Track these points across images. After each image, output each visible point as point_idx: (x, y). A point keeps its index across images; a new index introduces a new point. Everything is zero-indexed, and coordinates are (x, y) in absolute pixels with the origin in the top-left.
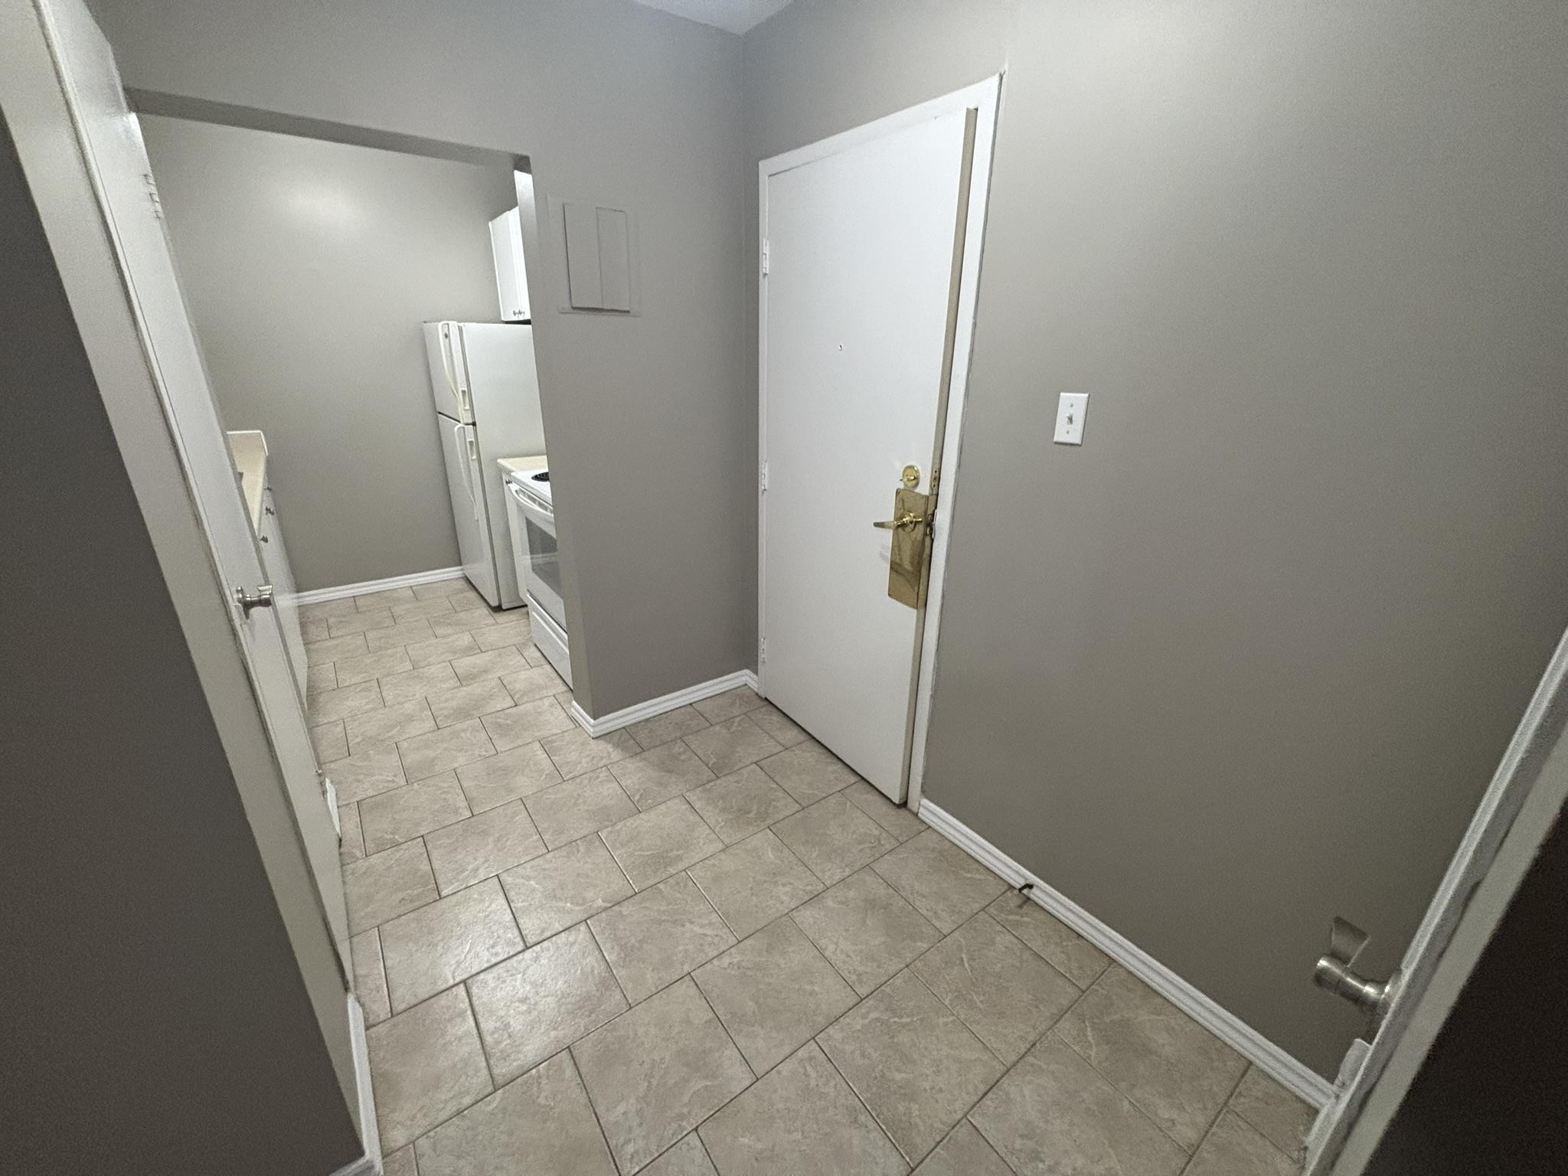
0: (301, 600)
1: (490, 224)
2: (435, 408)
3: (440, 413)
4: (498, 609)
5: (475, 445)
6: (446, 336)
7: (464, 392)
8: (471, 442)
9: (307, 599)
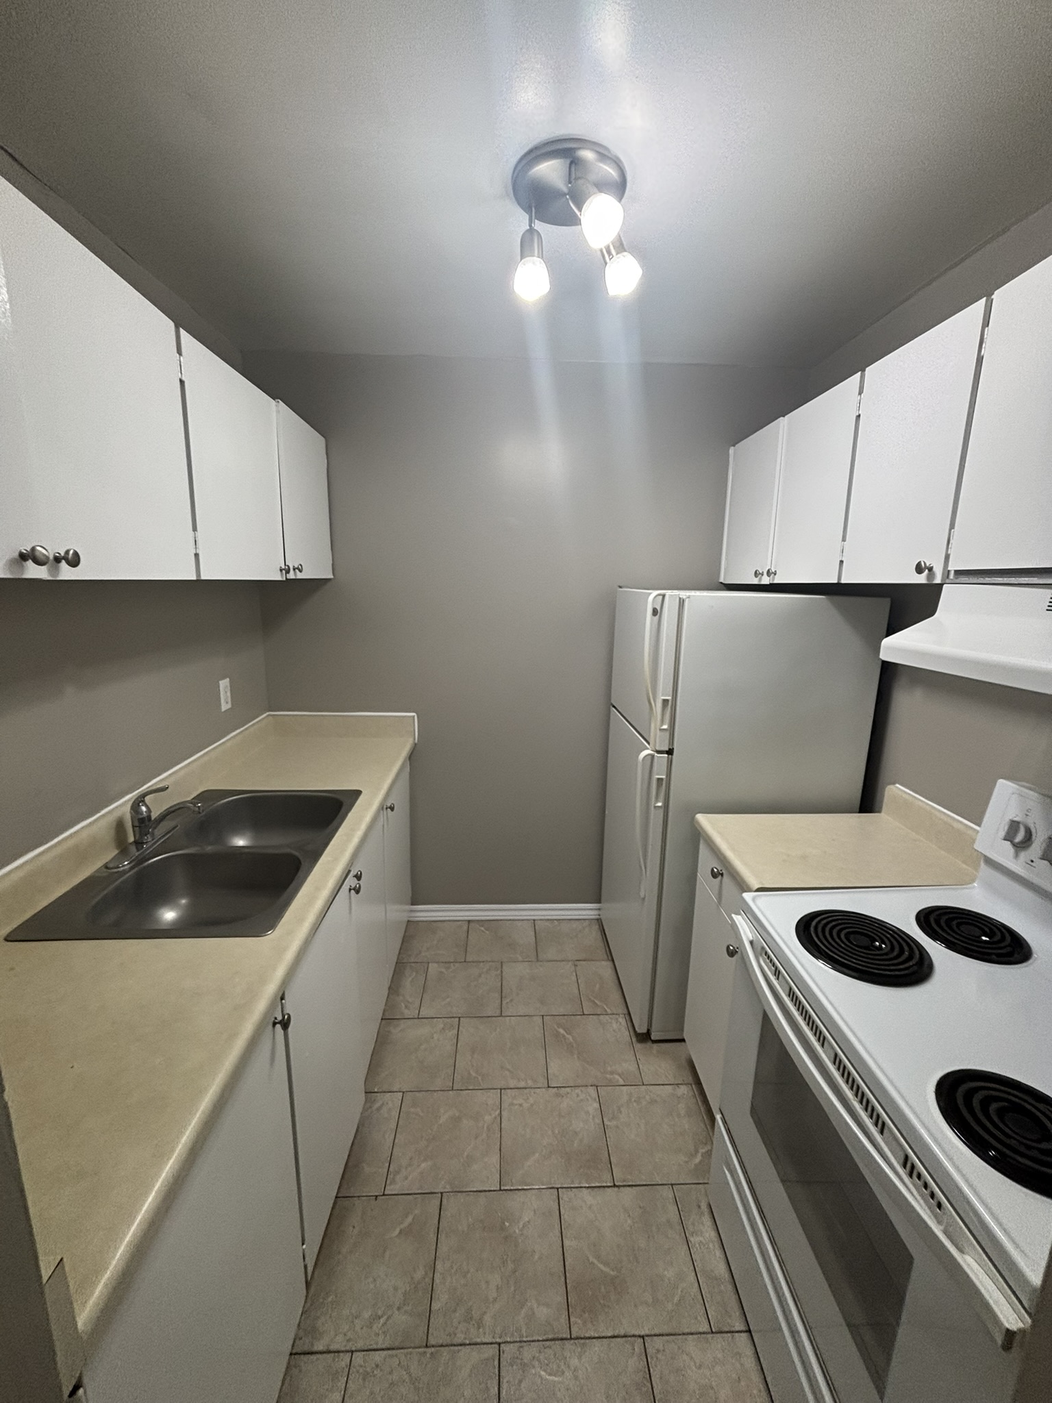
0: (413, 914)
1: (732, 450)
2: (610, 700)
3: (614, 707)
4: (645, 1037)
5: (665, 785)
6: (655, 612)
7: (665, 702)
8: (660, 780)
9: (418, 914)
